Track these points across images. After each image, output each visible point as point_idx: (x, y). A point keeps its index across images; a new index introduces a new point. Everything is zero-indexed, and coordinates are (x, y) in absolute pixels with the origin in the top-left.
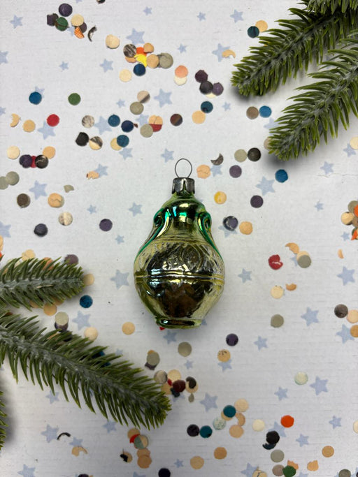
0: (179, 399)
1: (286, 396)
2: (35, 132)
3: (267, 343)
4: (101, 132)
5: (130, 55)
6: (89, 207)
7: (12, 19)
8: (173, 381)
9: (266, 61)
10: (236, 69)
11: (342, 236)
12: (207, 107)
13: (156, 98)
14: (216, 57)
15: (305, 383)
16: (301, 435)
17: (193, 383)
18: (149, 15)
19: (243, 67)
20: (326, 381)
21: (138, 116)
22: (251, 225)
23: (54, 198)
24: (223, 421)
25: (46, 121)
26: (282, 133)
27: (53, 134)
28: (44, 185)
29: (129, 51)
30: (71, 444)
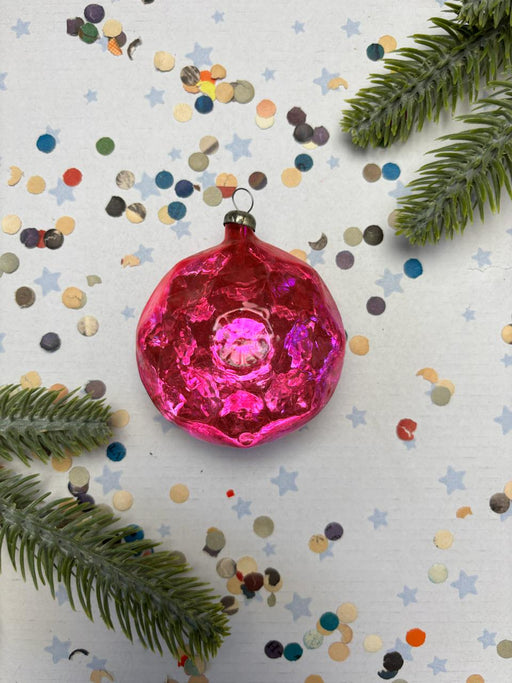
0: (254, 602)
1: (414, 601)
2: (45, 193)
3: (387, 518)
4: (144, 196)
5: (191, 82)
6: (123, 309)
7: (15, 24)
8: (245, 574)
9: (394, 96)
10: (348, 107)
11: (502, 360)
12: (303, 163)
13: (227, 147)
14: (319, 88)
15: (444, 581)
16: (436, 658)
17: (274, 577)
18: (220, 22)
19: (360, 105)
20: (475, 578)
21: (200, 174)
22: (367, 341)
23: (71, 295)
24: (320, 635)
25: (62, 178)
26: (416, 204)
27: (72, 199)
28: (58, 275)
29: (189, 77)
30: (89, 665)
